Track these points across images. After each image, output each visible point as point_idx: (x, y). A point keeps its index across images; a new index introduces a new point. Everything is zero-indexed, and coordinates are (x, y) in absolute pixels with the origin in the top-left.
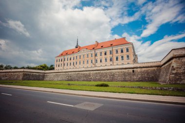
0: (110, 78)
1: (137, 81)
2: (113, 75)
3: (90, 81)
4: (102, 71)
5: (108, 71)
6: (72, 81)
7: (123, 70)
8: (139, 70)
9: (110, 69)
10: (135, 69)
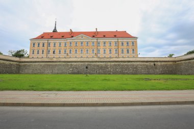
0: (133, 70)
1: (160, 74)
2: (136, 68)
3: (109, 74)
4: (121, 63)
5: (129, 63)
6: (81, 74)
7: (145, 63)
8: (159, 63)
9: (132, 62)
10: (155, 63)
